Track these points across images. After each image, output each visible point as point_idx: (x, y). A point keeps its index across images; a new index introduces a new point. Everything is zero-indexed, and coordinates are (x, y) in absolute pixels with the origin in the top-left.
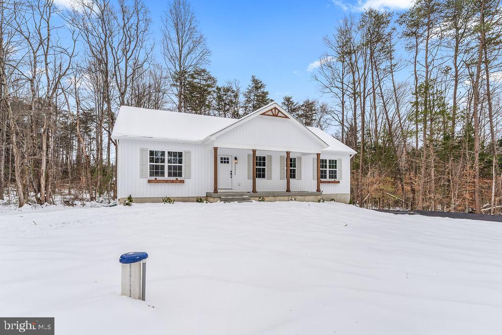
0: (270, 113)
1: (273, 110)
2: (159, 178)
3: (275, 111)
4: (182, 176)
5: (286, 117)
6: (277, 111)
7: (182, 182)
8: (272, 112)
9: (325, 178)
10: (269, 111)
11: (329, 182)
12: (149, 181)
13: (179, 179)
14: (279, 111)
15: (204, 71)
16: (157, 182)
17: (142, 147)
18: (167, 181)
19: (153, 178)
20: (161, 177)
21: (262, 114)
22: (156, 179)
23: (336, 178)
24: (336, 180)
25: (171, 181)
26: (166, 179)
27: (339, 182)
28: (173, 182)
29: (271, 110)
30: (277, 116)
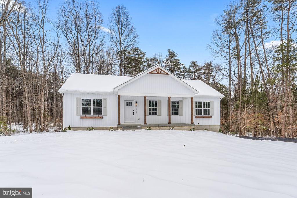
0: (155, 72)
1: (158, 70)
2: (88, 116)
3: (159, 70)
4: (101, 114)
5: (167, 74)
6: (160, 70)
7: (102, 118)
8: (157, 71)
9: (201, 114)
10: (155, 70)
11: (204, 117)
12: (81, 118)
13: (100, 116)
14: (162, 70)
15: (137, 49)
16: (86, 118)
17: (77, 97)
18: (92, 118)
19: (84, 116)
20: (89, 115)
21: (149, 73)
22: (86, 116)
23: (209, 114)
24: (209, 116)
25: (94, 117)
26: (92, 116)
27: (211, 117)
28: (95, 118)
29: (156, 70)
30: (160, 73)
